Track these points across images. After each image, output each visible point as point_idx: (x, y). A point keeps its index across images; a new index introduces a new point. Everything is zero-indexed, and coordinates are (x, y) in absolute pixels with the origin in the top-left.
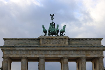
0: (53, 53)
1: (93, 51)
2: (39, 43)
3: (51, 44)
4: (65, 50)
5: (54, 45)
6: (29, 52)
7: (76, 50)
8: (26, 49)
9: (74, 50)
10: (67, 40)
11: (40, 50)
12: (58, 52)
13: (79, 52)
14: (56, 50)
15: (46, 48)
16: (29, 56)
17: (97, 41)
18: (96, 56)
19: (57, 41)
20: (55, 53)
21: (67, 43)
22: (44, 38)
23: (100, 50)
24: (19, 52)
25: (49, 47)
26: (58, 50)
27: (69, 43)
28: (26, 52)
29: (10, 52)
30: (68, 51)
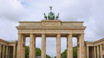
0: (51, 31)
1: (77, 30)
2: (41, 24)
3: (49, 25)
4: (58, 29)
5: (52, 26)
6: (35, 30)
7: (66, 29)
8: (33, 28)
9: (64, 29)
10: (60, 23)
11: (42, 29)
12: (54, 30)
13: (68, 30)
14: (53, 29)
15: (46, 27)
16: (35, 33)
17: (80, 23)
18: (79, 33)
19: (53, 23)
20: (52, 31)
21: (60, 24)
22: (44, 21)
23: (82, 29)
24: (29, 30)
25: (48, 27)
26: (54, 29)
27: (61, 25)
28: (33, 30)
29: (23, 30)
30: (60, 30)
